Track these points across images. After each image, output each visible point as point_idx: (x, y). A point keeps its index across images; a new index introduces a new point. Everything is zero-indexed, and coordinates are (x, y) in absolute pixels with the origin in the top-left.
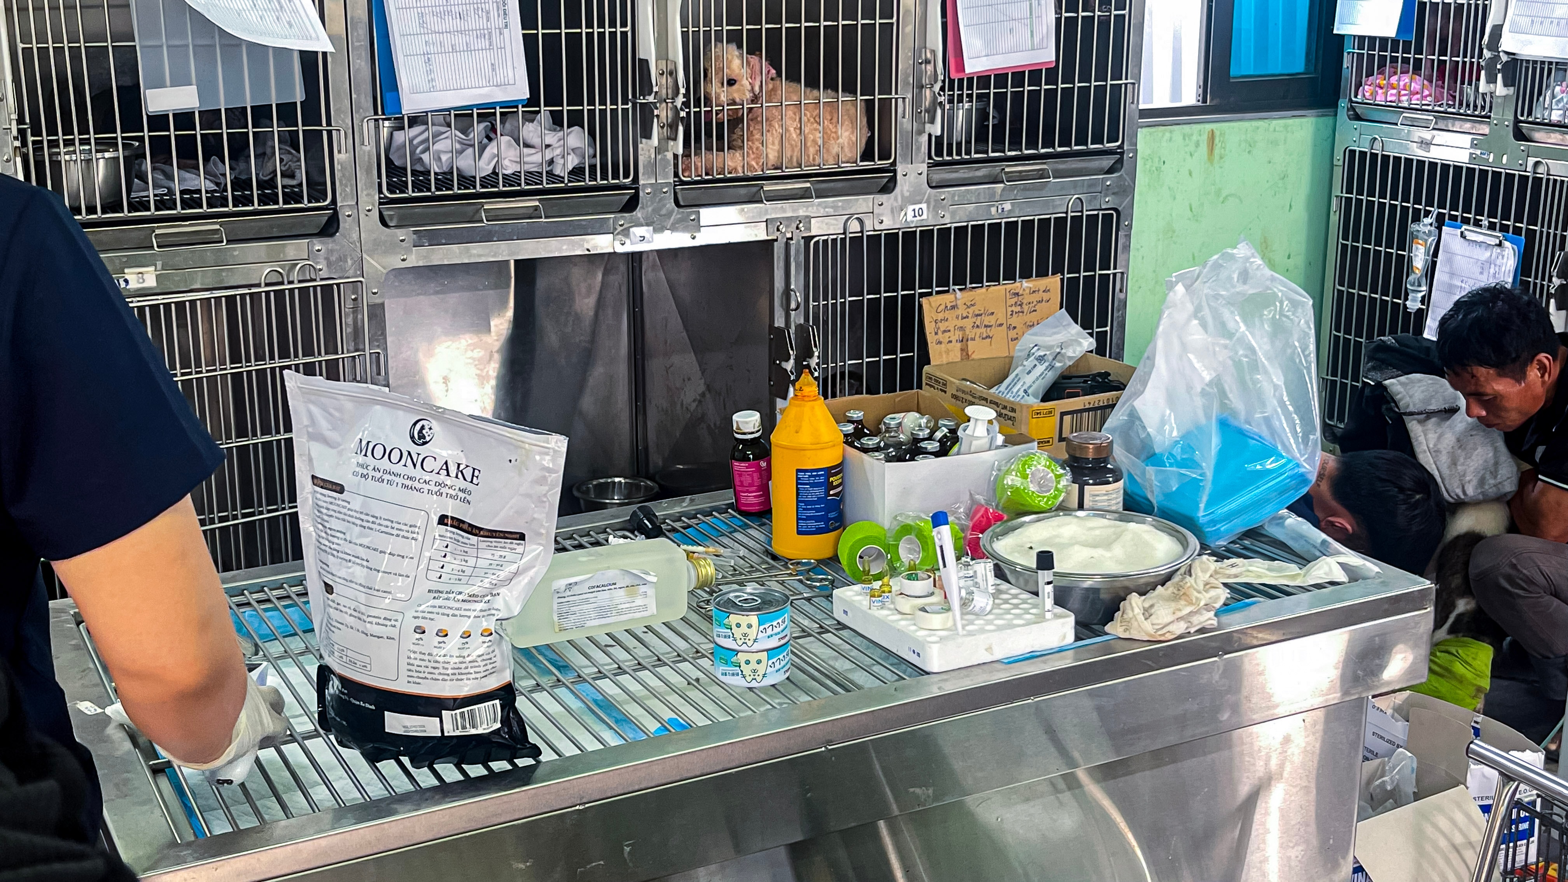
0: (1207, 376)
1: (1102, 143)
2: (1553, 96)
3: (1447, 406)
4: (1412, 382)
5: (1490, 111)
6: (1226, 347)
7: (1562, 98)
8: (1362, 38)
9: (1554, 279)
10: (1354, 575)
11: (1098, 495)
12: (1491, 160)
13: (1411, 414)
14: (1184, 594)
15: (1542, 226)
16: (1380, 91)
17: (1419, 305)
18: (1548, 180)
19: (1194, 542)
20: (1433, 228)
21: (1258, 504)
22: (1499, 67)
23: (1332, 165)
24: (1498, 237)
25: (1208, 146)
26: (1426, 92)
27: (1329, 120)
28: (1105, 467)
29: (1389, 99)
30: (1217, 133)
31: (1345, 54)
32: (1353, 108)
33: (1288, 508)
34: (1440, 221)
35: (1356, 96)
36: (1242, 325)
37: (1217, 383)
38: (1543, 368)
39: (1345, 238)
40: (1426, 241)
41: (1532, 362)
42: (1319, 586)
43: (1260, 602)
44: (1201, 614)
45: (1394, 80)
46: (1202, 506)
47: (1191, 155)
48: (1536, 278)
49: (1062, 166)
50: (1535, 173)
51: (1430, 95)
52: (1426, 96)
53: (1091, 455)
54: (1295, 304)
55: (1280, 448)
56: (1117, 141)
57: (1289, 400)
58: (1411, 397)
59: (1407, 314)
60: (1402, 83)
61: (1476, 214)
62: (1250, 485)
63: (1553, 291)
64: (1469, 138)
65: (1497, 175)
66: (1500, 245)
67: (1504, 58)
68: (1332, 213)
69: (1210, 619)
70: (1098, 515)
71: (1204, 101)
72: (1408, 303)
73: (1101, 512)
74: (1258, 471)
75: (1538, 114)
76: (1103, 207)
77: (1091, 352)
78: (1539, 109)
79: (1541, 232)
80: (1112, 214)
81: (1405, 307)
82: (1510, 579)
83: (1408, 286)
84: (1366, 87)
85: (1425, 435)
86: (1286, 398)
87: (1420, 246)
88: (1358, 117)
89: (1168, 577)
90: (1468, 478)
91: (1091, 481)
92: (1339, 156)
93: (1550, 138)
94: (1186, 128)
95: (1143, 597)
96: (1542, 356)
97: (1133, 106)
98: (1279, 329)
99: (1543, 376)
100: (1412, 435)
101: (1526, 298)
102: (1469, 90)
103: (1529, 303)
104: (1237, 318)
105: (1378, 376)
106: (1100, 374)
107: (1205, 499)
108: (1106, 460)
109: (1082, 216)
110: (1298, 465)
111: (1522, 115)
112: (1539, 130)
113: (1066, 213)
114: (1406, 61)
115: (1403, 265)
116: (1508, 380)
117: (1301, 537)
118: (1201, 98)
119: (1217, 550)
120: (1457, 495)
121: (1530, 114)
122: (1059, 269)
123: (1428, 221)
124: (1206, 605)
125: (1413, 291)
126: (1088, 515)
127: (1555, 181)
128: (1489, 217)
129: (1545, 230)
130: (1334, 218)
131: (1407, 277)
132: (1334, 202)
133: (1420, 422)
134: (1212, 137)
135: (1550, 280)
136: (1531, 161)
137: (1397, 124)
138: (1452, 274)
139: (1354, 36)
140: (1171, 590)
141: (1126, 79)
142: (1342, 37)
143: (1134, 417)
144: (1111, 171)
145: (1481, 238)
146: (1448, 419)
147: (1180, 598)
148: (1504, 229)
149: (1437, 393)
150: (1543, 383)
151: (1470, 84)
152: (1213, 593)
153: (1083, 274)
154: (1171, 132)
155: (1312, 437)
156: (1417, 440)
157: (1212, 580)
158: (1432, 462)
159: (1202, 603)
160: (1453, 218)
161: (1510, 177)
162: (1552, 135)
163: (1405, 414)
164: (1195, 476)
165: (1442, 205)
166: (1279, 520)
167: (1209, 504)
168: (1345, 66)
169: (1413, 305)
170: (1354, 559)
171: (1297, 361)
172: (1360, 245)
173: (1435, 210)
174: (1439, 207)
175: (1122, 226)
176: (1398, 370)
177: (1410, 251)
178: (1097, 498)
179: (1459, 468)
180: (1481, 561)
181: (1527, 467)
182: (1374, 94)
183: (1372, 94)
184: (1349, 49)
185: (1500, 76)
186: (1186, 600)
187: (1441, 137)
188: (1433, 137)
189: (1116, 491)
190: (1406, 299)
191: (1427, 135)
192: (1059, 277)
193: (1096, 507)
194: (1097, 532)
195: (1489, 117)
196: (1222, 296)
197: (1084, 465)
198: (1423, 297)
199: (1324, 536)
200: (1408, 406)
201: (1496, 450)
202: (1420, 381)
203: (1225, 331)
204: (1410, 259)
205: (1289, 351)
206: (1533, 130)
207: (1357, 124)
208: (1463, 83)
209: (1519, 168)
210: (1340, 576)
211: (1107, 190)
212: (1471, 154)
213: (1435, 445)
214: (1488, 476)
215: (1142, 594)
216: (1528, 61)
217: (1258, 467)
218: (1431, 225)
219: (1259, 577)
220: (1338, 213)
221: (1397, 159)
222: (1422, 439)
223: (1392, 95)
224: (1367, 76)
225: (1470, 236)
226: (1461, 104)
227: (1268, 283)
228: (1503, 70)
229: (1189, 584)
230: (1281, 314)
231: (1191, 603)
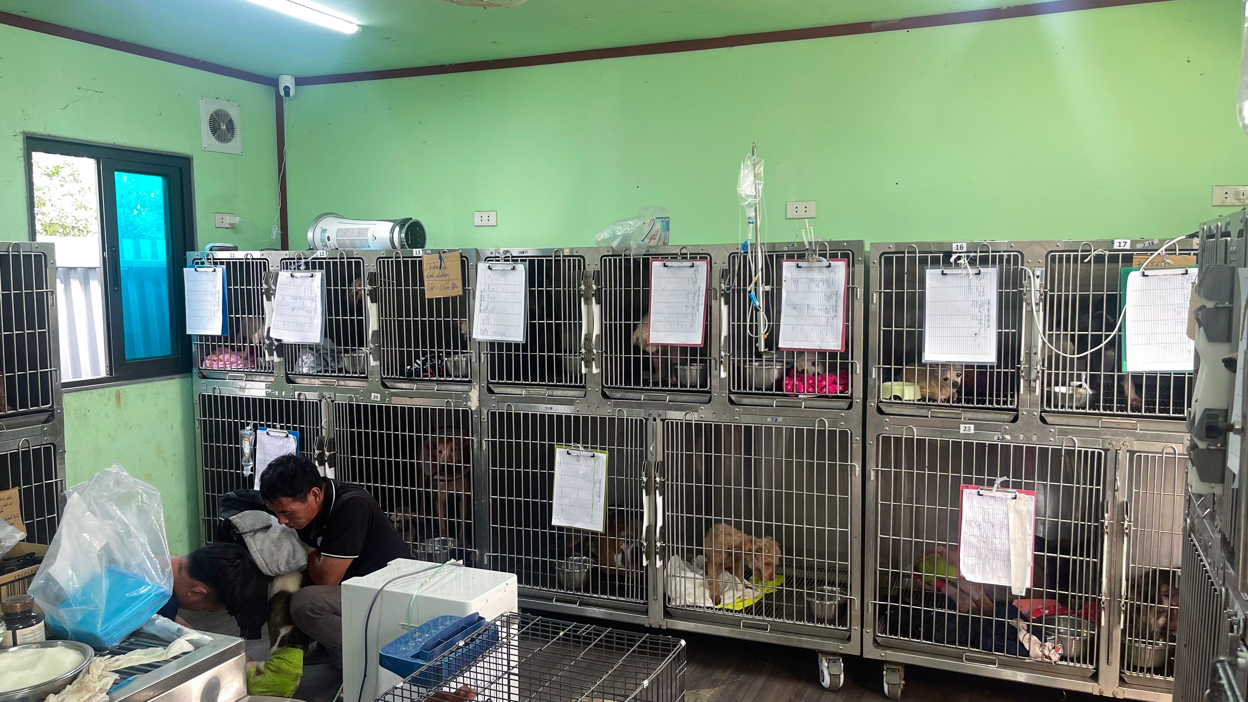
0: (97, 545)
1: (38, 406)
2: (303, 361)
3: (265, 525)
4: (245, 515)
5: (273, 370)
6: (110, 525)
7: (307, 362)
8: (201, 336)
9: (316, 451)
10: (197, 645)
11: (26, 635)
12: (277, 394)
13: (246, 533)
14: (85, 686)
15: (307, 425)
16: (215, 363)
17: (251, 473)
18: (306, 402)
19: (91, 651)
20: (252, 432)
21: (139, 614)
22: (274, 348)
23: (194, 404)
24: (286, 433)
25: (116, 398)
26: (239, 362)
27: (189, 379)
28: (30, 615)
29: (220, 367)
30: (121, 392)
31: (193, 345)
32: (201, 373)
33: (157, 613)
34: (255, 428)
35: (202, 366)
36: (118, 511)
37: (106, 549)
38: (315, 495)
39: (206, 441)
40: (249, 439)
41: (310, 492)
42: (175, 658)
43: (138, 677)
44: (97, 696)
45: (221, 357)
46: (99, 626)
47: (106, 405)
48: (307, 451)
49: (12, 422)
50: (299, 399)
51: (241, 364)
52: (240, 364)
53: (19, 611)
54: (150, 496)
55: (147, 580)
56: (49, 404)
57: (151, 551)
58: (244, 524)
59: (244, 478)
60: (226, 358)
61: (273, 422)
62: (130, 605)
63: (316, 457)
64: (264, 384)
65: (280, 401)
66: (287, 436)
67: (276, 343)
68: (196, 429)
69: (103, 698)
70: (28, 647)
71: (111, 374)
72: (244, 472)
73: (28, 645)
74: (135, 596)
75: (297, 370)
76: (44, 443)
77: (23, 541)
78: (297, 367)
79: (307, 428)
80: (50, 447)
81: (242, 473)
82: (312, 610)
83: (243, 463)
84: (207, 361)
85: (255, 543)
86: (149, 550)
87: (246, 442)
88: (204, 377)
89: (75, 678)
90: (280, 562)
91: (21, 627)
92: (196, 398)
93: (304, 381)
94: (101, 390)
95: (57, 695)
96: (314, 489)
97: (57, 383)
98: (142, 512)
99: (316, 499)
100: (247, 544)
101: (304, 460)
102: (262, 360)
103: (306, 462)
104: (115, 508)
105: (226, 515)
106: (28, 555)
107: (100, 621)
108: (30, 611)
109: (30, 450)
110: (160, 588)
111: (289, 371)
112: (298, 378)
113: (18, 449)
114: (226, 346)
115: (239, 452)
116: (299, 503)
117: (165, 629)
118: (109, 373)
119: (113, 649)
120: (276, 572)
121: (292, 370)
122: (16, 484)
123: (249, 428)
124: (100, 690)
125: (246, 466)
126: (20, 649)
127: (309, 402)
128: (280, 423)
129: (308, 426)
130: (198, 431)
131: (242, 458)
132: (197, 422)
133: (251, 536)
134: (118, 395)
135: (314, 452)
136: (297, 393)
137: (226, 379)
138: (265, 454)
139: (197, 335)
140: (75, 687)
141: (51, 368)
142: (191, 335)
143: (50, 580)
144: (46, 421)
145: (277, 434)
146: (266, 532)
147: (82, 690)
148: (288, 428)
149: (258, 519)
150: (316, 502)
151: (261, 356)
152: (104, 681)
153: (34, 485)
154: (91, 393)
155: (167, 570)
156: (250, 547)
157: (104, 672)
158: (260, 556)
159: (97, 689)
160: (262, 425)
161: (287, 402)
162: (305, 380)
163: (242, 534)
164: (91, 609)
165: (255, 419)
166: (151, 622)
167: (103, 624)
168: (194, 351)
169: (247, 472)
170: (195, 635)
171: (155, 527)
172: (214, 444)
173: (252, 422)
174: (254, 421)
175: (58, 452)
176: (236, 510)
177: (242, 445)
178: (26, 636)
179: (275, 557)
180: (295, 605)
181: (313, 549)
182: (211, 365)
183: (210, 364)
184: (195, 343)
185: (275, 352)
186: (87, 690)
187: (249, 384)
188: (246, 385)
189: (39, 629)
190: (243, 470)
191: (243, 384)
192: (17, 489)
193: (26, 642)
194: (26, 659)
195: (273, 373)
196: (104, 496)
197: (15, 617)
198: (252, 468)
199: (179, 626)
200: (244, 529)
201: (293, 544)
202: (249, 514)
203: (110, 517)
204: (242, 449)
205: (149, 522)
206: (296, 378)
207: (204, 381)
208: (257, 356)
209: (291, 397)
210: (189, 648)
211: (45, 433)
212: (266, 392)
213: (260, 547)
214: (290, 559)
215: (56, 694)
216: (288, 344)
217: (135, 594)
218: (251, 430)
219: (139, 660)
220: (200, 429)
221: (228, 398)
222: (253, 545)
223: (221, 364)
224: (207, 355)
225: (271, 433)
226: (258, 367)
227: (132, 486)
228: (276, 350)
229: (87, 680)
230: (142, 502)
231: (90, 691)
